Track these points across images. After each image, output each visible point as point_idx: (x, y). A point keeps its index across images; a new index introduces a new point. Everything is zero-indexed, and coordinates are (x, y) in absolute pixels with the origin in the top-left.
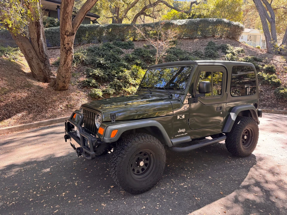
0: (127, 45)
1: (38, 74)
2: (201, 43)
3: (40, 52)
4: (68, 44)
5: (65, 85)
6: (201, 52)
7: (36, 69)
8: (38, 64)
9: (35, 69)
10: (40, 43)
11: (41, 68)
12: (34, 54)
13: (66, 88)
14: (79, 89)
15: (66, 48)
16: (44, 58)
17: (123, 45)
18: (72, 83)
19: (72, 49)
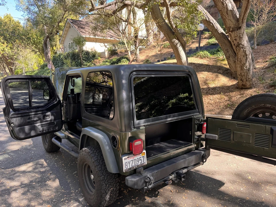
1: (234, 72)
4: (236, 40)
9: (232, 67)
15: (235, 45)
18: (263, 81)
19: (240, 44)
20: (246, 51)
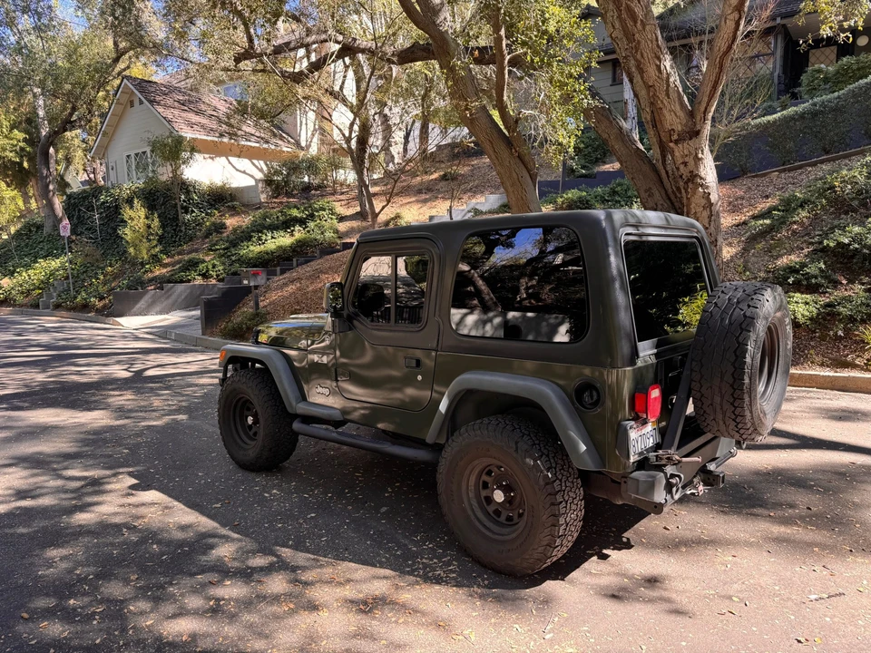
4: (685, 164)
15: (684, 177)
18: (748, 273)
19: (697, 175)
20: (710, 194)
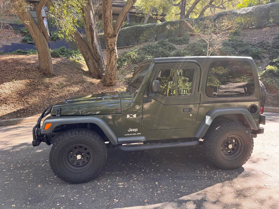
0: (182, 40)
1: (93, 72)
2: (271, 32)
3: (94, 53)
4: (111, 45)
5: (112, 82)
6: (268, 43)
7: (92, 68)
8: (93, 63)
10: (94, 45)
11: (95, 67)
12: (90, 55)
13: (113, 84)
14: (124, 85)
15: (110, 49)
16: (98, 58)
17: (177, 41)
19: (114, 49)
20: (116, 55)
